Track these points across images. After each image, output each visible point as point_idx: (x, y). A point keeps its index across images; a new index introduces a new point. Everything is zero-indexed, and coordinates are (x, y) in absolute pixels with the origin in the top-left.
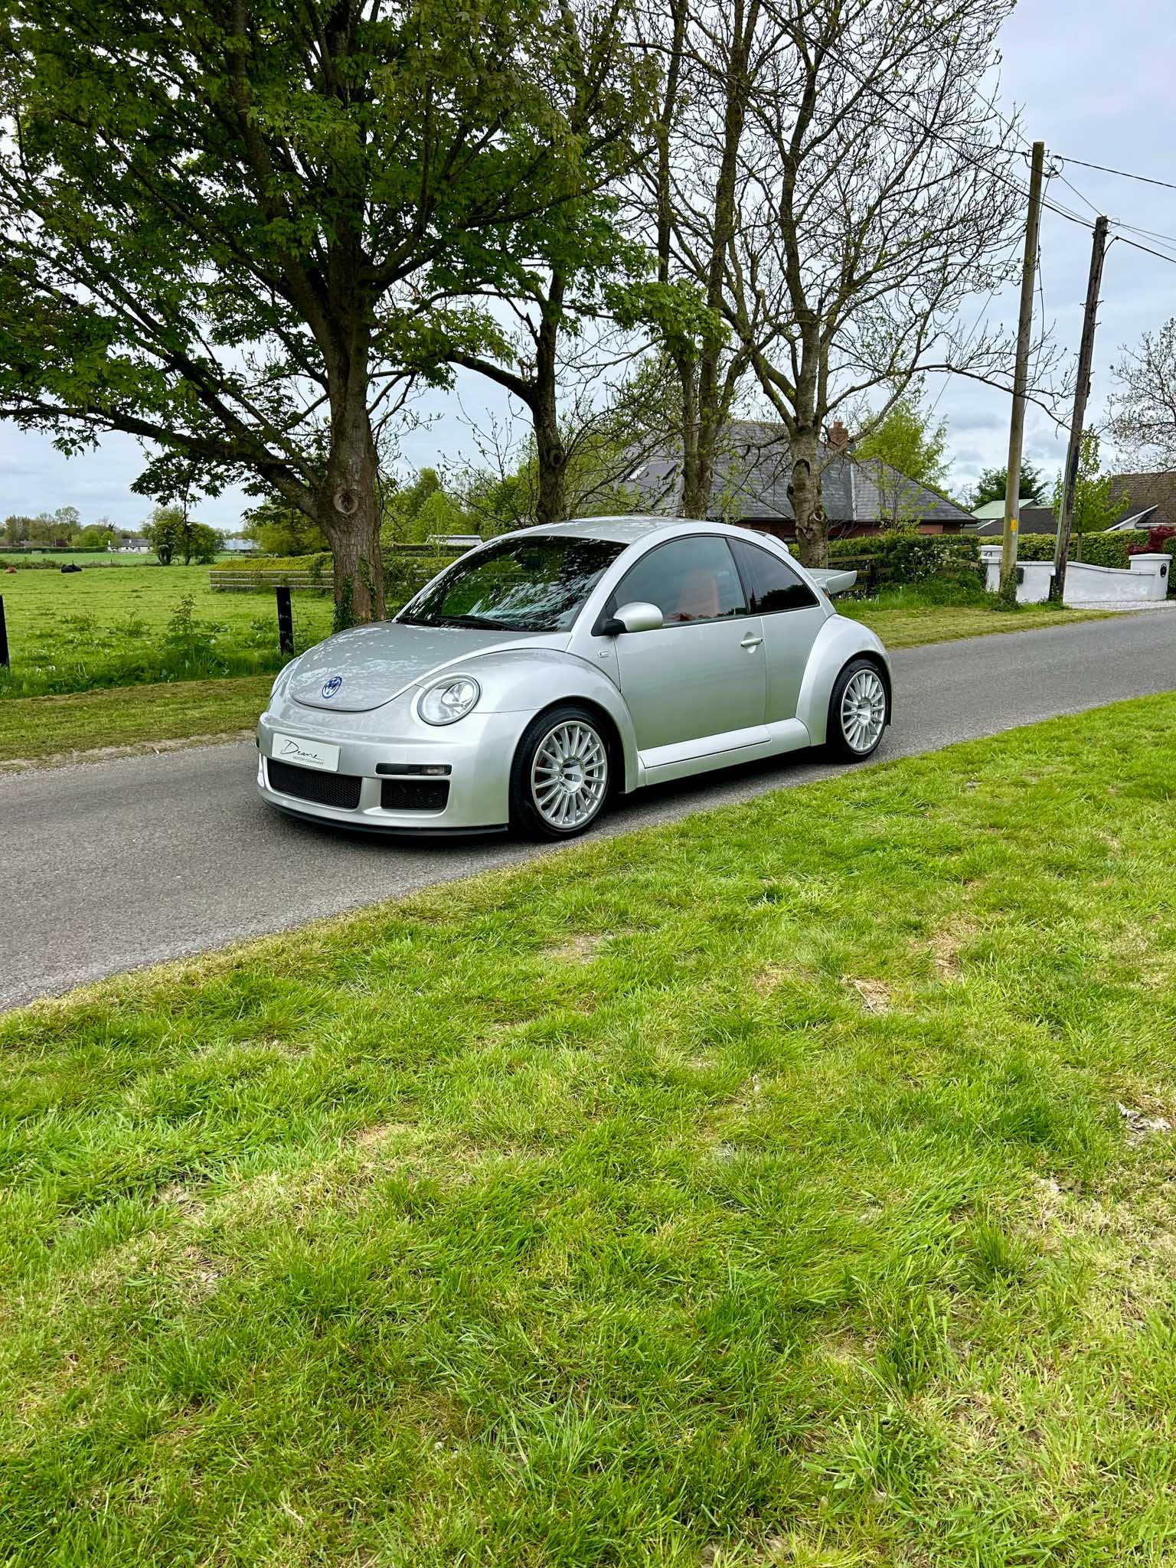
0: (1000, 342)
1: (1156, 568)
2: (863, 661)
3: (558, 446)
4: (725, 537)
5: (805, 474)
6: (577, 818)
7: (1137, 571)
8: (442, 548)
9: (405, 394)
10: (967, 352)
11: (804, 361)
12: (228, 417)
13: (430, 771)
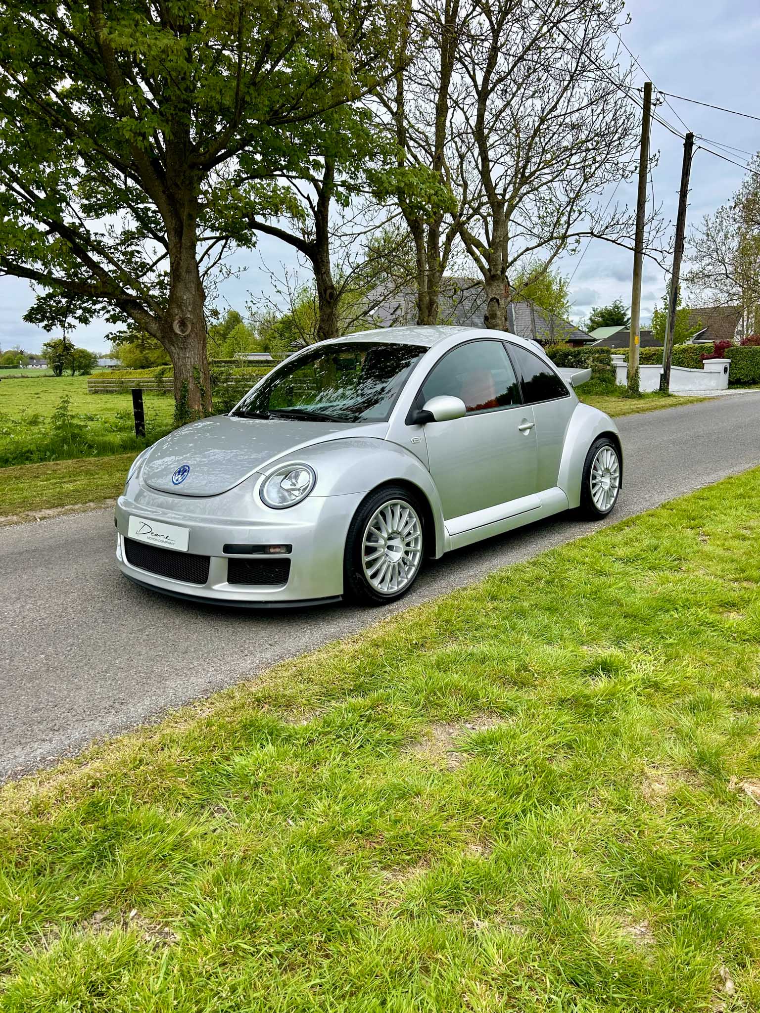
0: (626, 217)
1: (721, 368)
2: (604, 439)
3: (332, 287)
4: (502, 341)
5: (496, 307)
6: (399, 583)
7: (709, 371)
8: (244, 362)
9: (221, 253)
10: (604, 223)
11: (494, 230)
12: (94, 266)
13: (272, 550)
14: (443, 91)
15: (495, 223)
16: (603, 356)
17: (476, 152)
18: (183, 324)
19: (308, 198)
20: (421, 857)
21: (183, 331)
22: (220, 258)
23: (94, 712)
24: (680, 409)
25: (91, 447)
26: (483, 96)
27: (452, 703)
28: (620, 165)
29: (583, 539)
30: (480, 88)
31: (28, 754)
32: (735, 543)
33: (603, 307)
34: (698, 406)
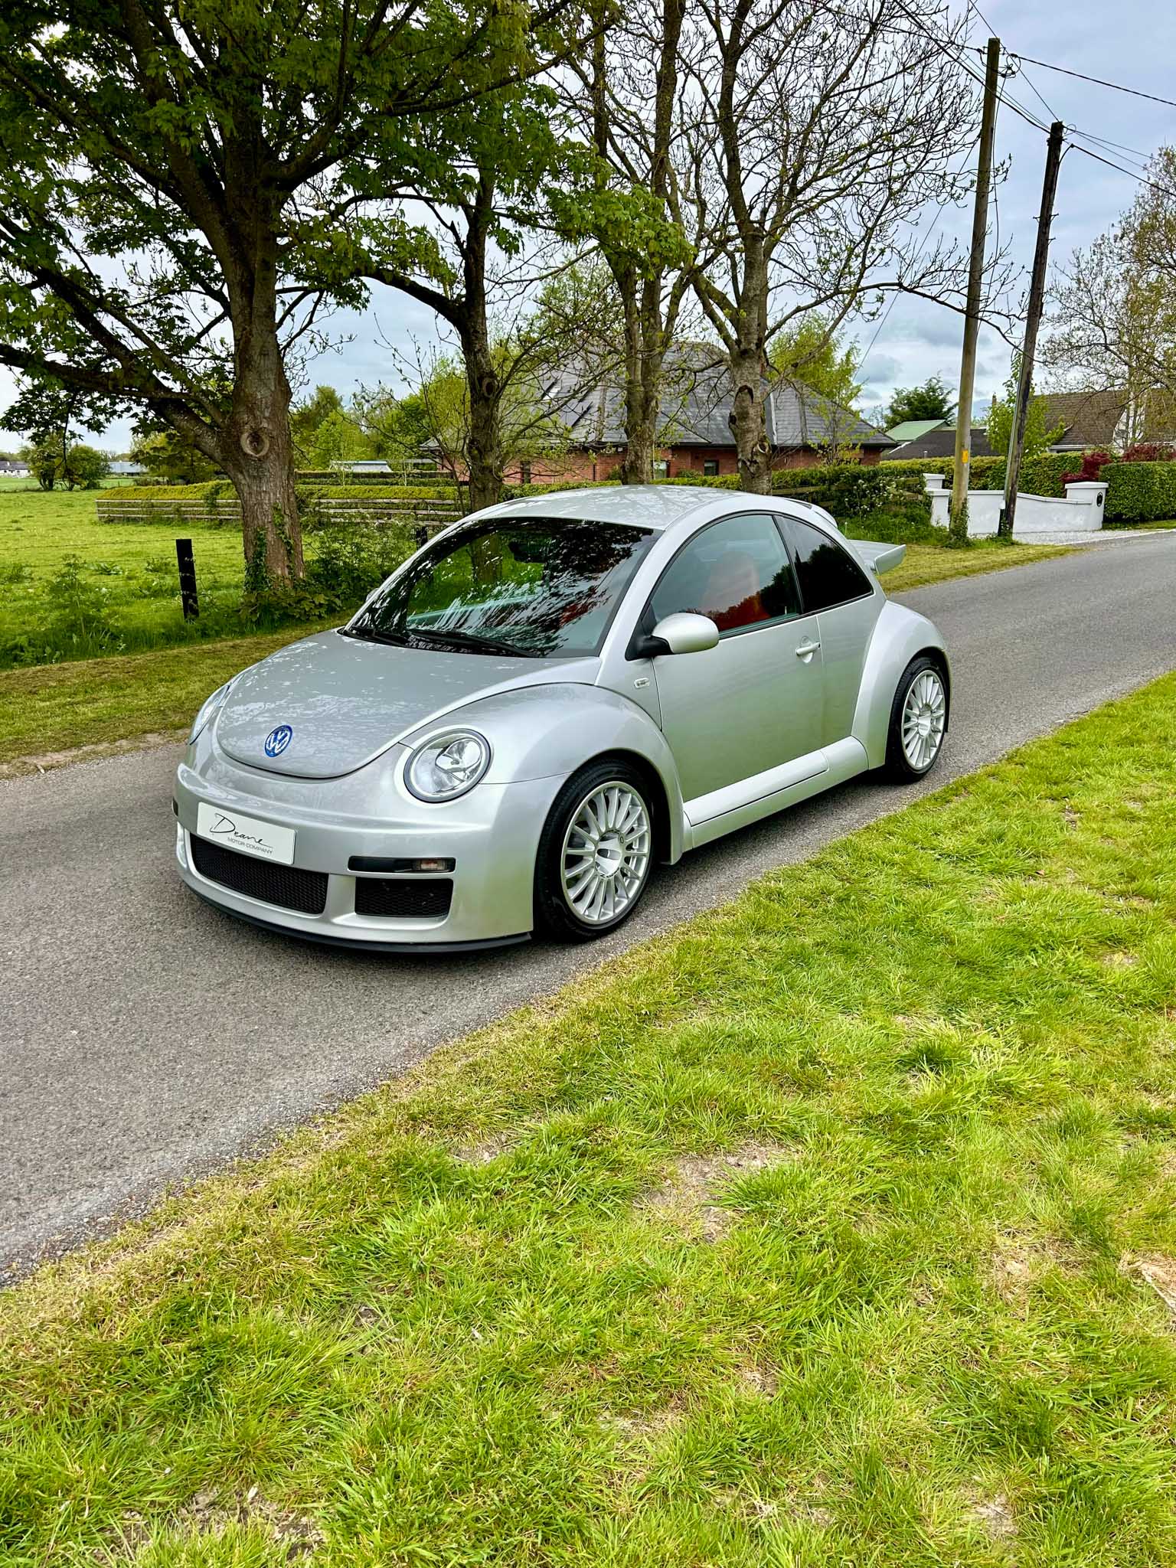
0: (954, 259)
1: (1092, 497)
2: (923, 660)
3: (492, 375)
4: (772, 514)
6: (616, 906)
7: (1075, 501)
8: (347, 476)
9: (313, 313)
10: (919, 268)
11: (747, 278)
12: (111, 342)
13: (424, 867)
14: (670, 46)
15: (749, 265)
16: (912, 480)
17: (719, 147)
18: (256, 438)
19: (452, 228)
20: (674, 1395)
21: (257, 451)
22: (310, 322)
23: (162, 1136)
24: (1029, 569)
25: (115, 637)
26: (732, 53)
27: (706, 1119)
28: (949, 179)
29: (889, 820)
30: (726, 43)
31: (68, 1212)
32: (1118, 827)
33: (911, 389)
34: (1056, 565)
